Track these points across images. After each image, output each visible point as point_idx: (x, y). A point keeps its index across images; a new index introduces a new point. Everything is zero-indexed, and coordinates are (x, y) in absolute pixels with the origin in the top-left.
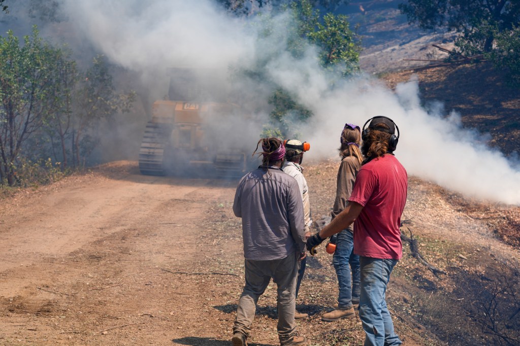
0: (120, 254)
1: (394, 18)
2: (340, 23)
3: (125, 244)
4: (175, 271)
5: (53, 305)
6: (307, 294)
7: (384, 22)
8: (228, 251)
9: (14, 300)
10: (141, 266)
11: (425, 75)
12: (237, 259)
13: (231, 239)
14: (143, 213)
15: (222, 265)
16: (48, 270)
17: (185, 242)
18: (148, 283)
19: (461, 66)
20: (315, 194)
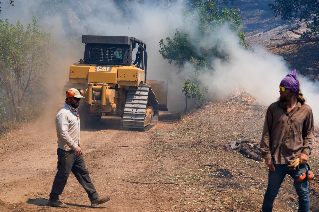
0: (92, 169)
1: (259, 15)
2: (233, 14)
3: (95, 161)
4: (132, 181)
5: (46, 210)
6: (233, 200)
7: (253, 18)
8: (167, 166)
9: (17, 206)
10: (107, 177)
11: (284, 49)
12: (174, 172)
13: (168, 157)
14: (106, 139)
15: (165, 176)
16: (42, 181)
17: (137, 159)
18: (114, 191)
19: (307, 43)
20: (220, 126)
